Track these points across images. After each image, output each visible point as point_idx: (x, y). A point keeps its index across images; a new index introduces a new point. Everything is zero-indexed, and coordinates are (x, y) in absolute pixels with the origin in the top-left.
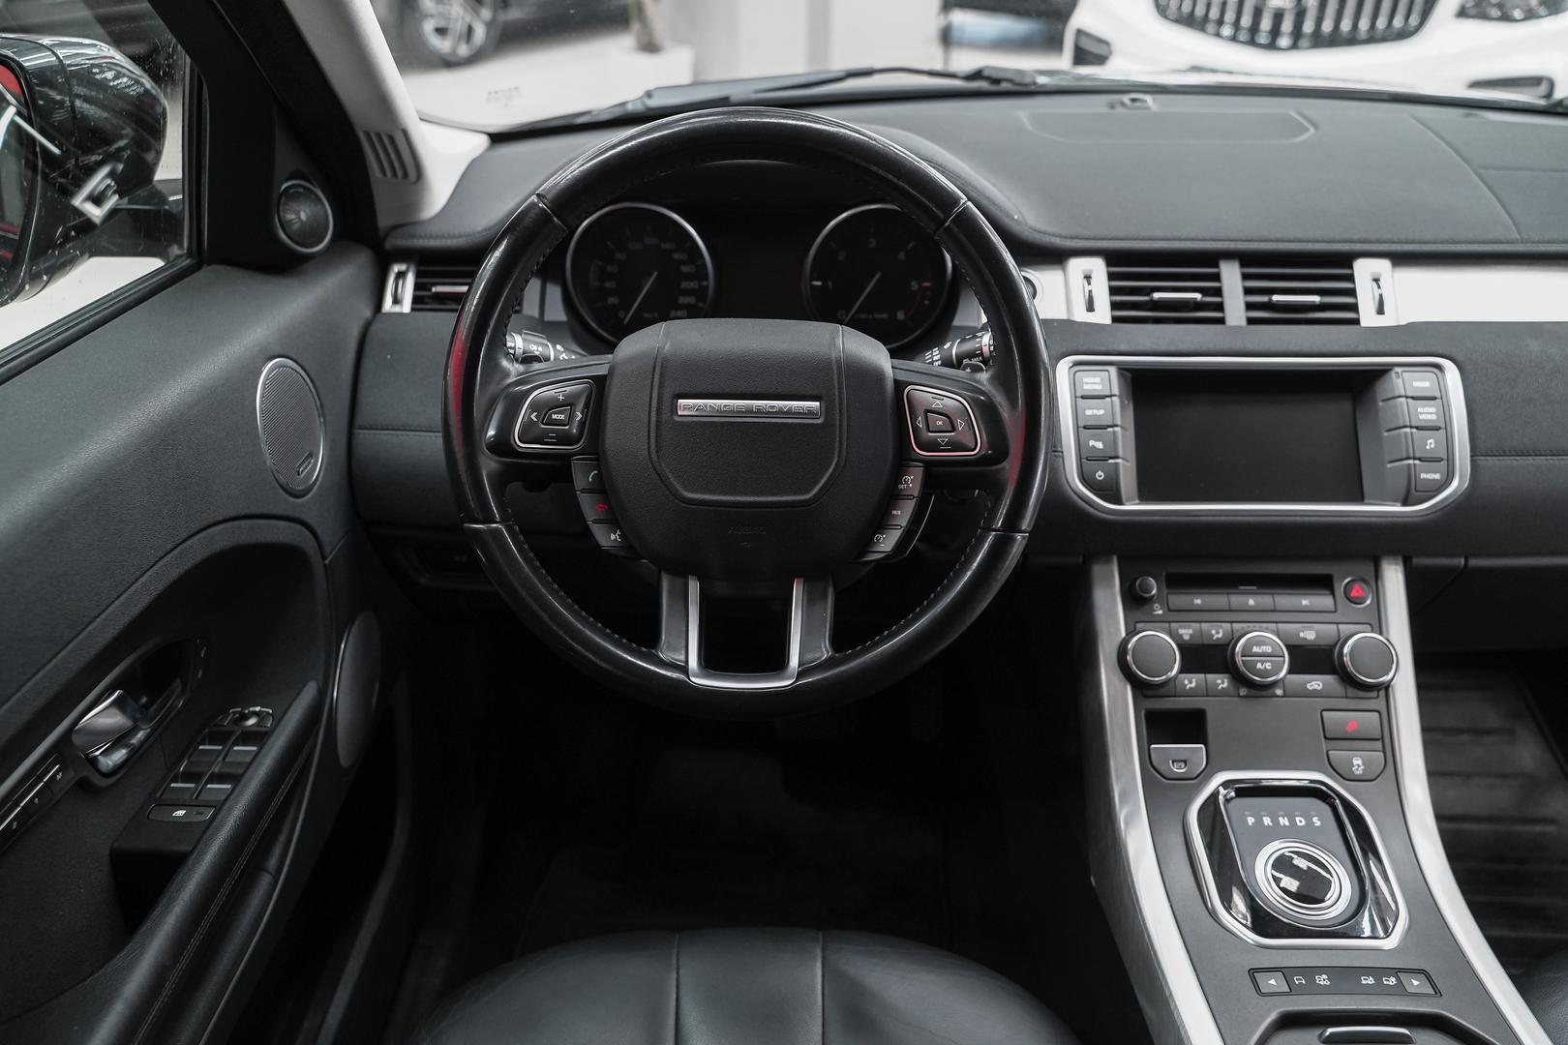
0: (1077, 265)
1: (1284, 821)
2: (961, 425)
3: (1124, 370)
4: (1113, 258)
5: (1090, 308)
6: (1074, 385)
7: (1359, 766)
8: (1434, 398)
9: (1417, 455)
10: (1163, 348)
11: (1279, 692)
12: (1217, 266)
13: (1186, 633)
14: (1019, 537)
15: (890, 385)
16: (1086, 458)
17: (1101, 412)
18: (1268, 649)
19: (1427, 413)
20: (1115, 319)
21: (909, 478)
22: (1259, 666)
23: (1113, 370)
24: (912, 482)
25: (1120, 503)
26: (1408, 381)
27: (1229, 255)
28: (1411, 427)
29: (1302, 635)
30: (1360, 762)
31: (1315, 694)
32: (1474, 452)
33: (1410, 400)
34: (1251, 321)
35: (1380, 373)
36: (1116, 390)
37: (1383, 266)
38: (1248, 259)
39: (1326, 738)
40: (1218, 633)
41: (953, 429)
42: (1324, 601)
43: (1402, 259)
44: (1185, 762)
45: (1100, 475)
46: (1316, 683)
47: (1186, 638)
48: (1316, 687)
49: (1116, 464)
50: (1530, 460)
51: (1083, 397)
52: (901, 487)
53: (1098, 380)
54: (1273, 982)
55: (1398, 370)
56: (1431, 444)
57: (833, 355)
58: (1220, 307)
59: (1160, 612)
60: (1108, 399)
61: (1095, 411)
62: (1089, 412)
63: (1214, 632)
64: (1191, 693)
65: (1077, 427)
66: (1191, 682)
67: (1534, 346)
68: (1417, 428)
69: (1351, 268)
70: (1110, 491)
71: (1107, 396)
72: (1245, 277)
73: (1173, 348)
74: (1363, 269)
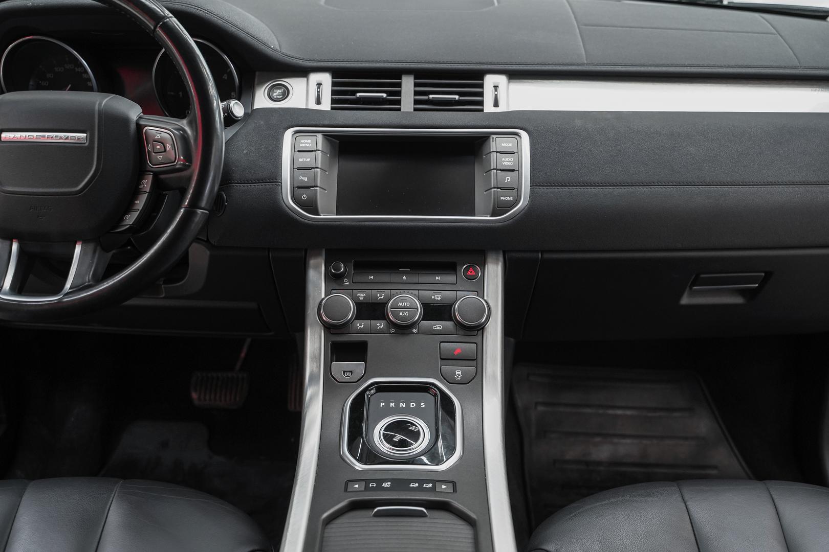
0: (315, 78)
1: (403, 405)
2: (169, 147)
3: (328, 136)
4: (336, 73)
5: (318, 102)
6: (294, 144)
7: (459, 375)
8: (513, 153)
9: (499, 186)
10: (350, 122)
11: (414, 331)
12: (400, 78)
13: (361, 296)
14: (199, 211)
15: (133, 127)
16: (297, 188)
17: (309, 160)
18: (408, 304)
19: (507, 161)
20: (332, 108)
21: (145, 181)
22: (401, 314)
23: (320, 136)
24: (147, 184)
25: (319, 215)
26: (499, 143)
27: (408, 72)
28: (497, 170)
29: (433, 297)
30: (460, 373)
31: (437, 333)
32: (534, 183)
33: (498, 154)
34: (415, 110)
35: (485, 138)
36: (320, 147)
37: (501, 79)
38: (420, 74)
39: (441, 359)
40: (381, 296)
41: (165, 151)
42: (451, 278)
43: (515, 75)
44: (351, 372)
45: (304, 197)
46: (438, 325)
47: (361, 298)
48: (439, 328)
49: (316, 190)
50: (566, 189)
51: (299, 151)
52: (141, 187)
53: (309, 141)
54: (357, 486)
55: (494, 136)
56: (508, 179)
57: (97, 108)
58: (398, 102)
59: (348, 283)
60: (314, 153)
61: (305, 160)
62: (301, 160)
63: (378, 295)
64: (361, 332)
65: (293, 169)
66: (360, 325)
67: (578, 123)
68: (500, 170)
69: (483, 80)
70: (311, 206)
71: (313, 151)
72: (416, 85)
73: (356, 123)
74: (490, 80)
